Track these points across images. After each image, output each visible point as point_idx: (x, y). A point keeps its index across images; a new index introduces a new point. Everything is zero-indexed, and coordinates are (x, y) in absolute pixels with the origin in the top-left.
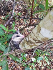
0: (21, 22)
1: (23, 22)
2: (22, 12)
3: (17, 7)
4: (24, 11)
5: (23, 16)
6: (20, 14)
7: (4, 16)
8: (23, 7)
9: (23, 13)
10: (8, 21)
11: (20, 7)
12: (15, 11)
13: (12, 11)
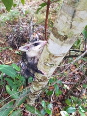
7: (18, 50)
8: (44, 33)
11: (40, 34)
13: (29, 41)
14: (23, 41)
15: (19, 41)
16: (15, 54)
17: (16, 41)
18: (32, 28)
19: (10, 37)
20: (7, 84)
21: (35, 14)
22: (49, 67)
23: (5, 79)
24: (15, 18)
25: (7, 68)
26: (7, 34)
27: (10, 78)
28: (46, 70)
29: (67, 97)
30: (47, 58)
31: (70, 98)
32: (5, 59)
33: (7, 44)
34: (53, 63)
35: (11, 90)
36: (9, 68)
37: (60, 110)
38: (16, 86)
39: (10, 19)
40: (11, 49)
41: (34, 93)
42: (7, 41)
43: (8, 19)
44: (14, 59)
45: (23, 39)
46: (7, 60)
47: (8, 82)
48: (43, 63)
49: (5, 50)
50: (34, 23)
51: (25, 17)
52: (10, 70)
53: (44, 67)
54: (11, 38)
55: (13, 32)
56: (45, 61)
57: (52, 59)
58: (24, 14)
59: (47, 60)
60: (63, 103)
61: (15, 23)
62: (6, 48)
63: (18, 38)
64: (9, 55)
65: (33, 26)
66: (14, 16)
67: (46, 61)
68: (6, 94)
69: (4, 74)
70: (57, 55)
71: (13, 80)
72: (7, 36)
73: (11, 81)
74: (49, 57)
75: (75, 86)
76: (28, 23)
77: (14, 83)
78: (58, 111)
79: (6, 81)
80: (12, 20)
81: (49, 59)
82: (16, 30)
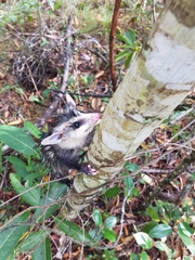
0: (93, 105)
1: (99, 104)
2: (95, 72)
3: (80, 59)
4: (101, 69)
5: (99, 84)
6: (88, 79)
7: (38, 93)
8: (98, 56)
9: (98, 75)
10: (52, 107)
11: (87, 57)
12: (71, 72)
13: (63, 72)
14: (48, 73)
15: (40, 71)
16: (30, 103)
17: (32, 71)
18: (70, 41)
19: (19, 61)
20: (11, 171)
21: (76, 10)
22: (138, 126)
23: (8, 159)
24: (30, 18)
25: (13, 133)
26: (11, 56)
27: (19, 156)
28: (128, 134)
29: (149, 201)
30: (137, 97)
31: (154, 205)
32: (7, 114)
33: (11, 78)
34: (155, 113)
35: (23, 183)
36: (18, 132)
37: (131, 231)
38: (33, 176)
39: (19, 19)
40: (21, 91)
41: (84, 192)
42: (10, 71)
43: (14, 18)
44: (29, 113)
45: (47, 67)
46: (11, 115)
47: (14, 167)
48: (121, 114)
49: (6, 93)
50: (76, 31)
51: (53, 16)
52: (19, 138)
53: (124, 126)
54: (20, 65)
55: (27, 49)
56: (130, 109)
57: (156, 98)
58: (50, 9)
59: (139, 103)
60: (137, 215)
61: (29, 28)
62: (8, 87)
63: (36, 65)
64: (16, 104)
65: (73, 36)
66: (27, 13)
67: (135, 106)
68: (10, 193)
69: (6, 147)
70: (174, 88)
71: (26, 161)
72: (12, 61)
73: (22, 164)
74: (146, 95)
75: (170, 177)
76: (61, 29)
77: (29, 169)
78: (127, 233)
79: (10, 164)
80: (22, 21)
81: (144, 99)
82: (32, 45)
